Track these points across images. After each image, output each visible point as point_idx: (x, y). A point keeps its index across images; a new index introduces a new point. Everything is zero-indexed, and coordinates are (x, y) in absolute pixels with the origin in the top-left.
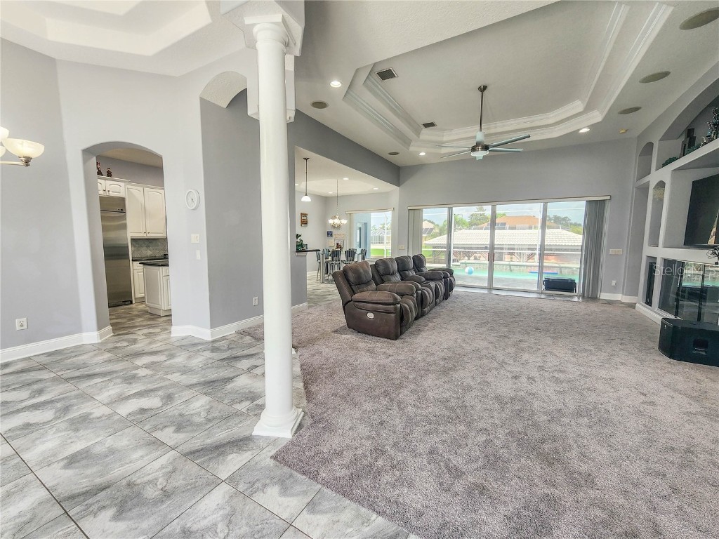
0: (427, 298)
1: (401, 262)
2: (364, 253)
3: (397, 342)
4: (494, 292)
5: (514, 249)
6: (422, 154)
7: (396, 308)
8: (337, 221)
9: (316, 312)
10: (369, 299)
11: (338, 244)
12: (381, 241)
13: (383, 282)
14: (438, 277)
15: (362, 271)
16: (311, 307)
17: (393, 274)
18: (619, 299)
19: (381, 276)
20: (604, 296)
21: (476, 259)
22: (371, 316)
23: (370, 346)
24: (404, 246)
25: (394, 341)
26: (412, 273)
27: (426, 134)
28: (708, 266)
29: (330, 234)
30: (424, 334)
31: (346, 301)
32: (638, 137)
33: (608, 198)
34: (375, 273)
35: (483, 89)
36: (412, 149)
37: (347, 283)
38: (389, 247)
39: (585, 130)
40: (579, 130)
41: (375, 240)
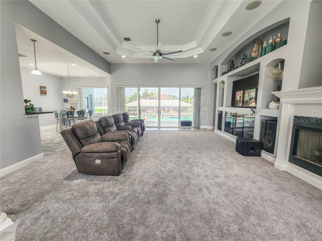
0: (134, 140)
1: (116, 117)
2: (91, 112)
3: (120, 177)
4: (161, 129)
5: (165, 108)
6: (124, 57)
7: (118, 154)
8: (69, 92)
9: (50, 160)
10: (96, 150)
11: (71, 107)
12: (100, 104)
13: (105, 132)
14: (137, 125)
15: (88, 127)
16: (47, 155)
17: (112, 126)
18: (207, 128)
19: (103, 128)
20: (202, 127)
21: (147, 113)
22: (98, 162)
23: (99, 187)
24: (115, 108)
25: (117, 177)
26: (123, 124)
27: (125, 44)
28: (245, 115)
29: (66, 101)
30: (136, 165)
31: (75, 153)
32: (211, 63)
33: (202, 87)
34: (99, 126)
35: (158, 22)
36: (117, 52)
37: (75, 138)
38: (106, 108)
39: (196, 56)
40: (194, 56)
41: (97, 104)
